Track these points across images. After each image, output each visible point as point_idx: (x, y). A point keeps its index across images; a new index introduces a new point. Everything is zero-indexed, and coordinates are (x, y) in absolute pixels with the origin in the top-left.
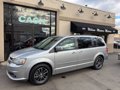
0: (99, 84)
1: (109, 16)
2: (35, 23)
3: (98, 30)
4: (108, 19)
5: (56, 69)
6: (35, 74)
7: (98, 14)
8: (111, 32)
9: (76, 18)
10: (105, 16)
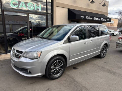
0: (113, 72)
1: (104, 3)
2: (30, 10)
3: (95, 18)
4: (103, 7)
5: (70, 60)
6: (51, 68)
7: (95, 2)
8: (105, 20)
9: (73, 5)
10: (100, 4)
